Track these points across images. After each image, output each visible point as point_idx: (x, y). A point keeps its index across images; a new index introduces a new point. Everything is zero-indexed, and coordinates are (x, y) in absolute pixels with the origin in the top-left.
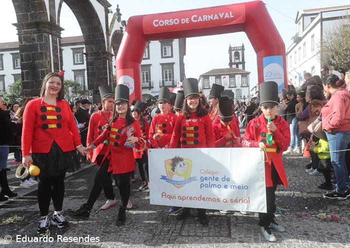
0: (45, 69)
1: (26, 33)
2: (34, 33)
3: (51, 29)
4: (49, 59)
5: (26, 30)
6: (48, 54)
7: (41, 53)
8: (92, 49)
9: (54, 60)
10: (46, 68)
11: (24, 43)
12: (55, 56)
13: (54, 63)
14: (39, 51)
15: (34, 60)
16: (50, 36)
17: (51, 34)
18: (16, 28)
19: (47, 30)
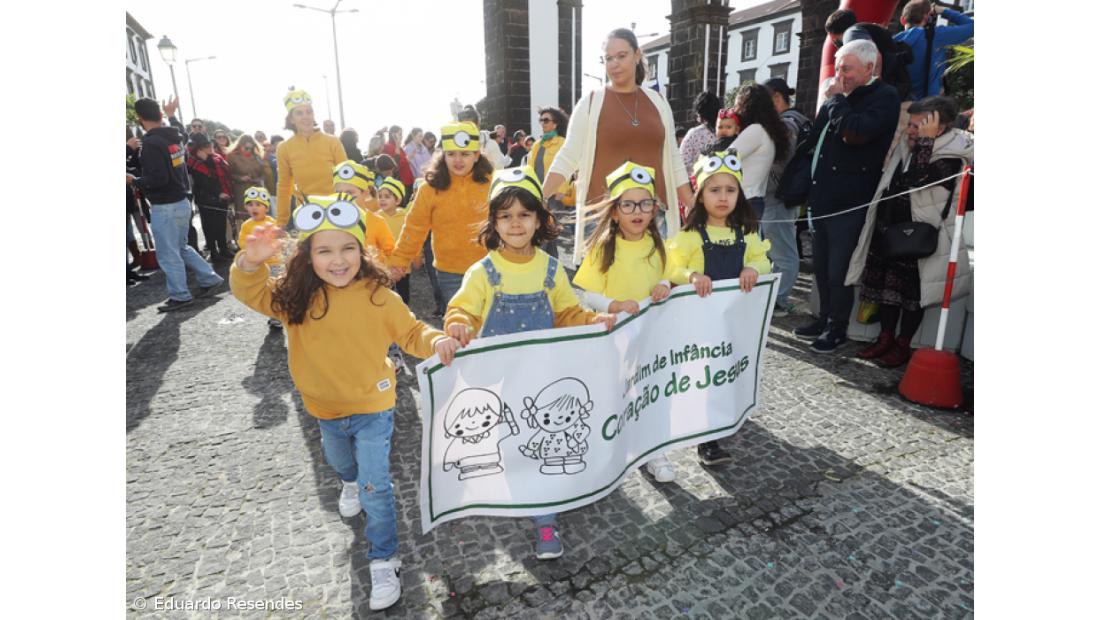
0: (693, 81)
1: (679, 27)
2: (688, 25)
3: (710, 15)
4: (700, 64)
5: (679, 23)
6: (700, 56)
7: (693, 56)
8: (813, 24)
9: (709, 64)
10: (696, 78)
11: (676, 42)
12: (713, 57)
13: (709, 69)
14: (691, 53)
15: (684, 67)
16: (708, 27)
17: (709, 23)
18: (669, 21)
19: (703, 18)
